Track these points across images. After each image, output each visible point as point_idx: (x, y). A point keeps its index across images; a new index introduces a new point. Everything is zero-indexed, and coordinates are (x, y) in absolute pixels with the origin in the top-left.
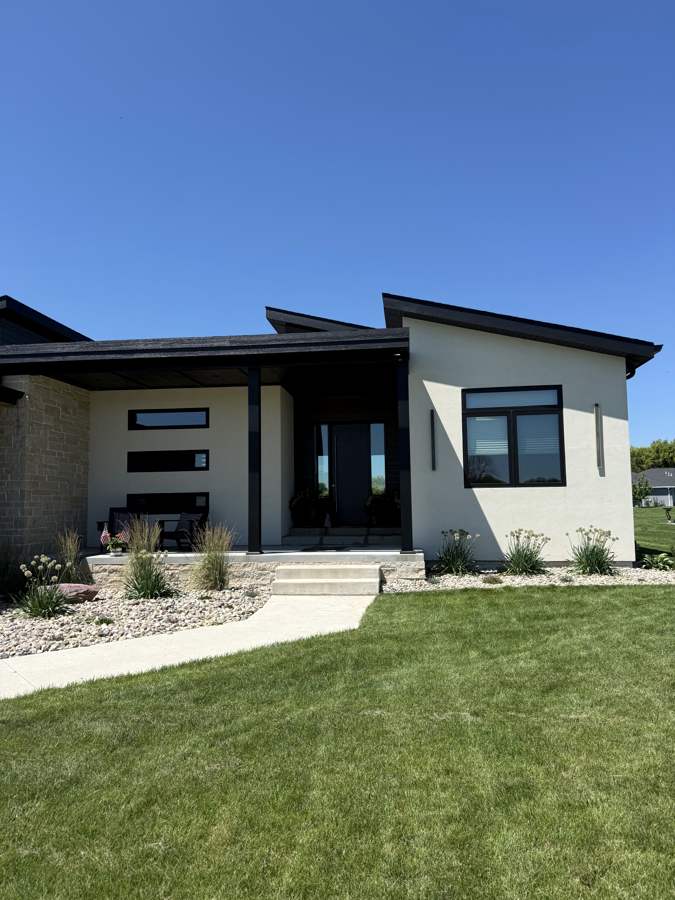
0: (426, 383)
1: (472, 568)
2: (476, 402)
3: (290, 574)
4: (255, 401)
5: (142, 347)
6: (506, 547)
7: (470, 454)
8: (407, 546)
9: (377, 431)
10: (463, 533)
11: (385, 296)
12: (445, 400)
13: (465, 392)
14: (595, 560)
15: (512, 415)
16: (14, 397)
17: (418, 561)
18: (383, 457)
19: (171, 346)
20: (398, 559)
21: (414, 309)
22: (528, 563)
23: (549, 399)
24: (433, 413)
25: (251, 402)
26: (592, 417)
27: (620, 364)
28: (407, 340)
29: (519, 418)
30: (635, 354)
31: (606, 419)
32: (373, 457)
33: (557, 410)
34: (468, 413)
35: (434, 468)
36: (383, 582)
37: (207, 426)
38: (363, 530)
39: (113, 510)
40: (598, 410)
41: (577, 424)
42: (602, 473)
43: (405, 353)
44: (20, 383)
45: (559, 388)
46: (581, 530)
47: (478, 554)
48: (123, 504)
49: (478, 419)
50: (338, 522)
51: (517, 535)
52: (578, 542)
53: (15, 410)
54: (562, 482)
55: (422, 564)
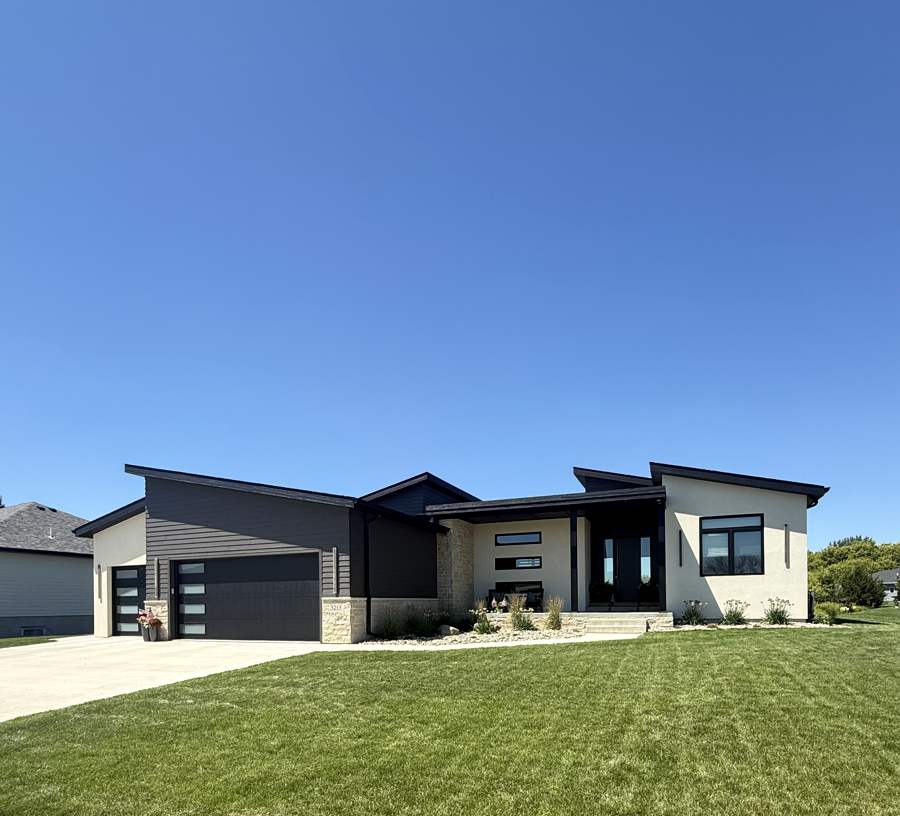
0: (676, 514)
1: (702, 622)
2: (708, 525)
3: (595, 623)
4: (574, 529)
5: (513, 503)
6: (724, 610)
7: (704, 556)
8: (662, 608)
9: (645, 542)
10: (697, 602)
11: (651, 463)
12: (689, 525)
13: (701, 519)
14: (778, 617)
15: (731, 532)
16: (445, 531)
17: (669, 617)
18: (649, 558)
19: (529, 501)
20: (658, 616)
21: (669, 471)
22: (736, 618)
23: (756, 522)
24: (681, 532)
25: (572, 530)
26: (784, 532)
27: (803, 499)
28: (665, 493)
29: (736, 534)
30: (813, 494)
31: (791, 533)
32: (642, 559)
33: (760, 529)
34: (703, 532)
35: (681, 565)
36: (648, 627)
37: (540, 542)
38: (636, 604)
39: (490, 591)
40: (787, 528)
41: (773, 537)
42: (788, 567)
43: (664, 500)
44: (448, 523)
45: (762, 516)
46: (770, 600)
47: (706, 615)
48: (494, 588)
49: (710, 535)
50: (619, 599)
51: (729, 602)
52: (768, 607)
53: (445, 538)
54: (763, 573)
55: (672, 618)
